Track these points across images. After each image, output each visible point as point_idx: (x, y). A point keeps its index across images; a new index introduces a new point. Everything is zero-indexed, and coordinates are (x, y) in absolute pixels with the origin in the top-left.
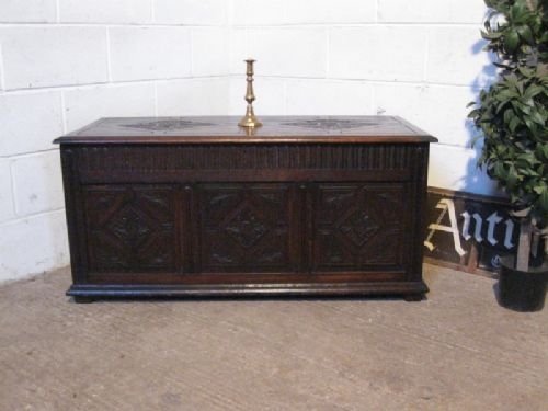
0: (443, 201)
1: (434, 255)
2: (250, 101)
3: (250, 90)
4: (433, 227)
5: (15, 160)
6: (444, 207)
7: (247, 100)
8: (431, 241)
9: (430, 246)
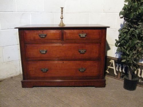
0: (111, 60)
1: (109, 74)
2: (62, 19)
3: (62, 16)
4: (109, 67)
5: (4, 48)
6: (111, 62)
7: (61, 18)
8: (108, 71)
9: (108, 72)
